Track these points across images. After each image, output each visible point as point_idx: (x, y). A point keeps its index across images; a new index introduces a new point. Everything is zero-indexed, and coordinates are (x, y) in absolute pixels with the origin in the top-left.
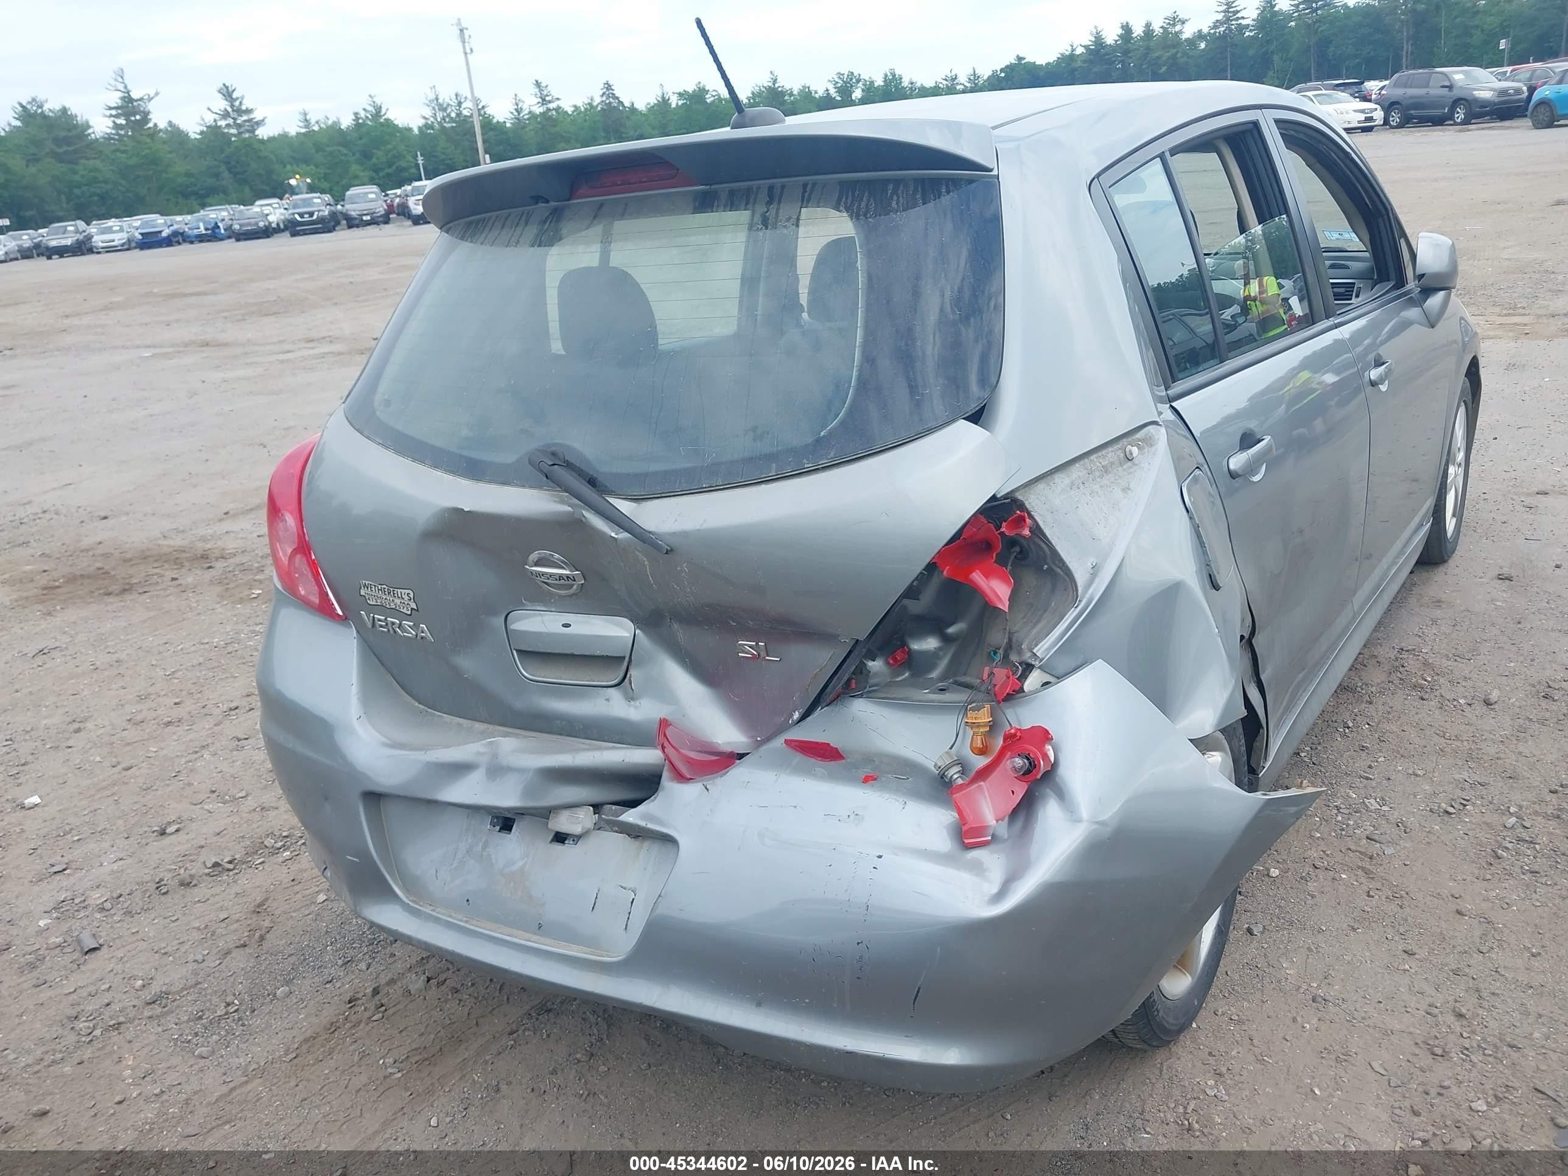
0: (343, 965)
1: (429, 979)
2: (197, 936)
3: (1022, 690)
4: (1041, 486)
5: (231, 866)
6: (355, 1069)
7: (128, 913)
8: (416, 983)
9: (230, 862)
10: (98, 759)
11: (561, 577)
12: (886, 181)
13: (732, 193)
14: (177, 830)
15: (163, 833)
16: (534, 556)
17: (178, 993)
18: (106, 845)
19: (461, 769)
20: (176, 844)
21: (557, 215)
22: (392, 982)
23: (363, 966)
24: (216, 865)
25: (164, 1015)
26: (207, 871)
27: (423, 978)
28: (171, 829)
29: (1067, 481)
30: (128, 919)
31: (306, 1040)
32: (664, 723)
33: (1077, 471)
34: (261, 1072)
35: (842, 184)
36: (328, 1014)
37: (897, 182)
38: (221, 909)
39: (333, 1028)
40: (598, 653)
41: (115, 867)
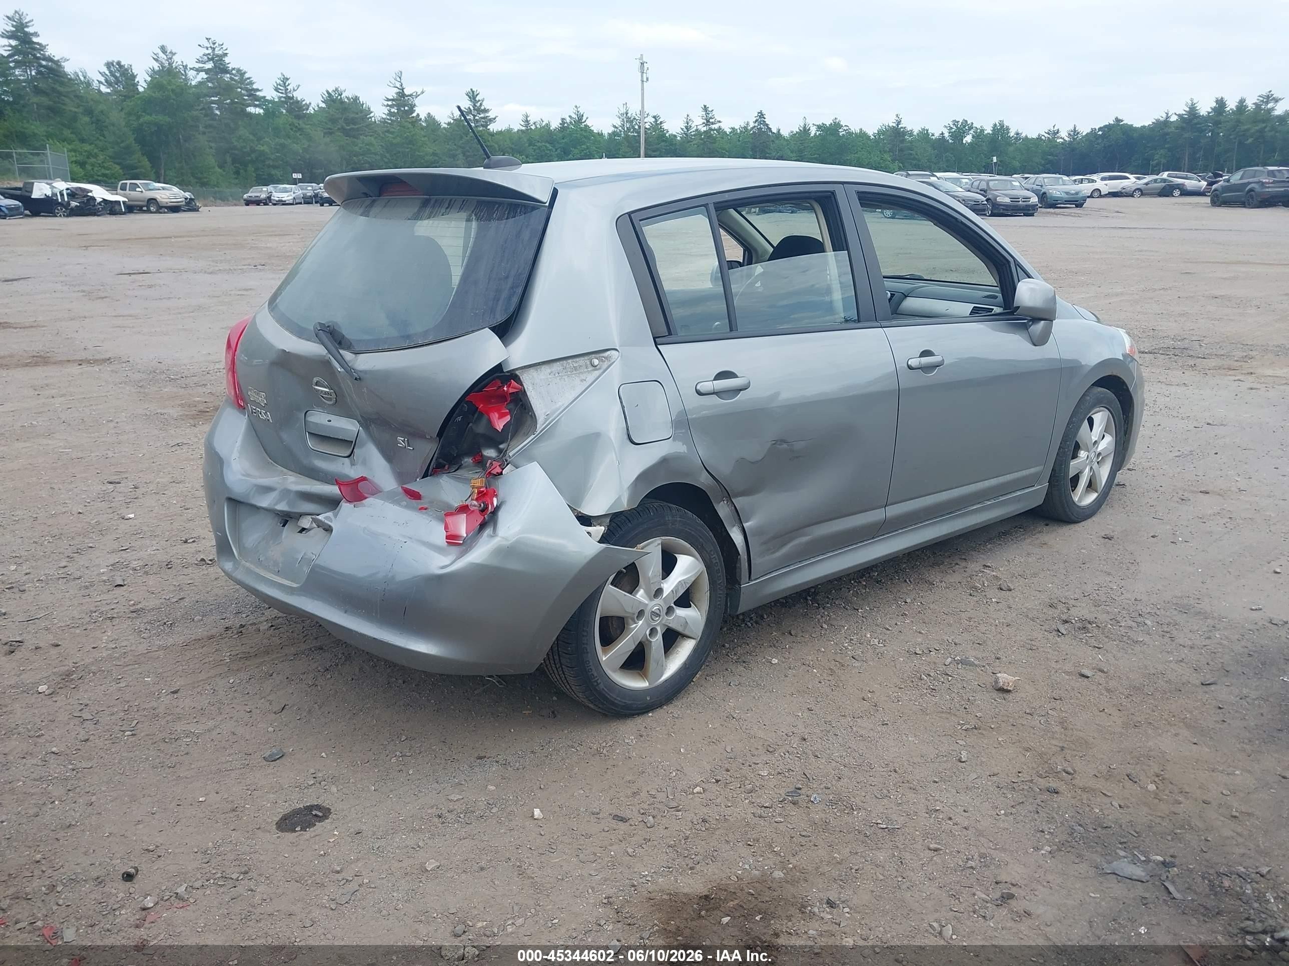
0: (236, 613)
1: (272, 626)
2: (172, 588)
3: (501, 473)
4: (532, 370)
5: (210, 563)
6: (210, 655)
7: (146, 573)
8: (264, 626)
9: (211, 560)
10: (175, 502)
11: (325, 392)
12: (496, 203)
13: (436, 201)
14: (193, 542)
15: (186, 542)
16: (315, 380)
17: (148, 610)
18: (154, 542)
19: (268, 489)
20: (191, 547)
21: (372, 205)
22: (254, 624)
23: (244, 616)
24: (203, 560)
25: (136, 618)
26: (196, 562)
27: (270, 625)
28: (191, 540)
29: (549, 371)
30: (145, 576)
31: (195, 640)
32: (363, 479)
33: (557, 367)
34: (166, 648)
35: (478, 202)
36: (214, 631)
37: (500, 204)
38: (191, 579)
39: (211, 637)
40: (341, 437)
41: (152, 553)
